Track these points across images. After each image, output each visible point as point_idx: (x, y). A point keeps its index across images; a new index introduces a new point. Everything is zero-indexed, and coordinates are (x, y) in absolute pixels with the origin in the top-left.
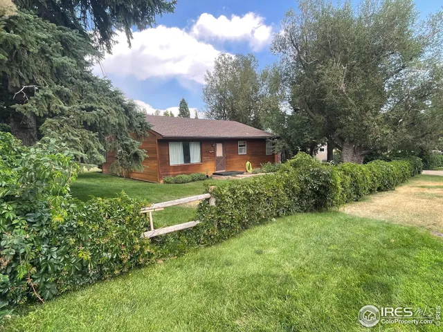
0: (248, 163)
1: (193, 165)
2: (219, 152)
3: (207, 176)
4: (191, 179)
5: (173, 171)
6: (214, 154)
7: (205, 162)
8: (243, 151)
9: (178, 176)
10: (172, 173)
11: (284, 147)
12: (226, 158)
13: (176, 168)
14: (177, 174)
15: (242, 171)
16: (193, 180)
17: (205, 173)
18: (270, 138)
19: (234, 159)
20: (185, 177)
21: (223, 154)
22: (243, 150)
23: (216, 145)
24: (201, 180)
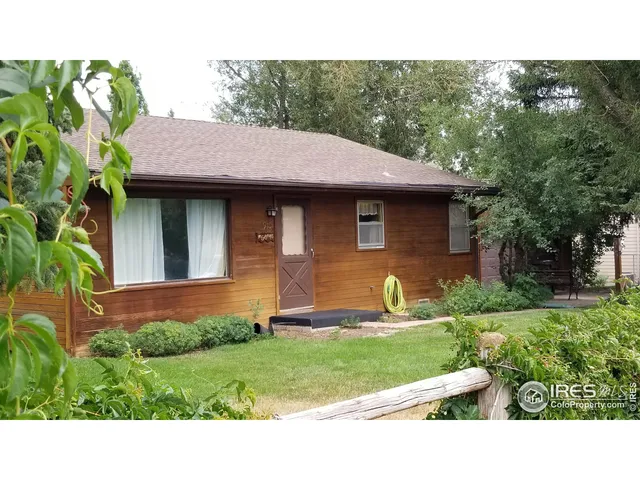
0: (390, 280)
1: (201, 286)
2: (293, 239)
3: (257, 328)
4: (197, 339)
5: (128, 310)
6: (276, 243)
7: (244, 274)
8: (374, 237)
9: (150, 327)
10: (123, 317)
11: (517, 222)
12: (317, 261)
13: (136, 297)
14: (146, 321)
15: (371, 308)
16: (207, 345)
17: (246, 316)
18: (467, 191)
19: (345, 266)
20: (175, 329)
21: (306, 248)
22: (373, 234)
23: (280, 214)
24: (234, 341)
